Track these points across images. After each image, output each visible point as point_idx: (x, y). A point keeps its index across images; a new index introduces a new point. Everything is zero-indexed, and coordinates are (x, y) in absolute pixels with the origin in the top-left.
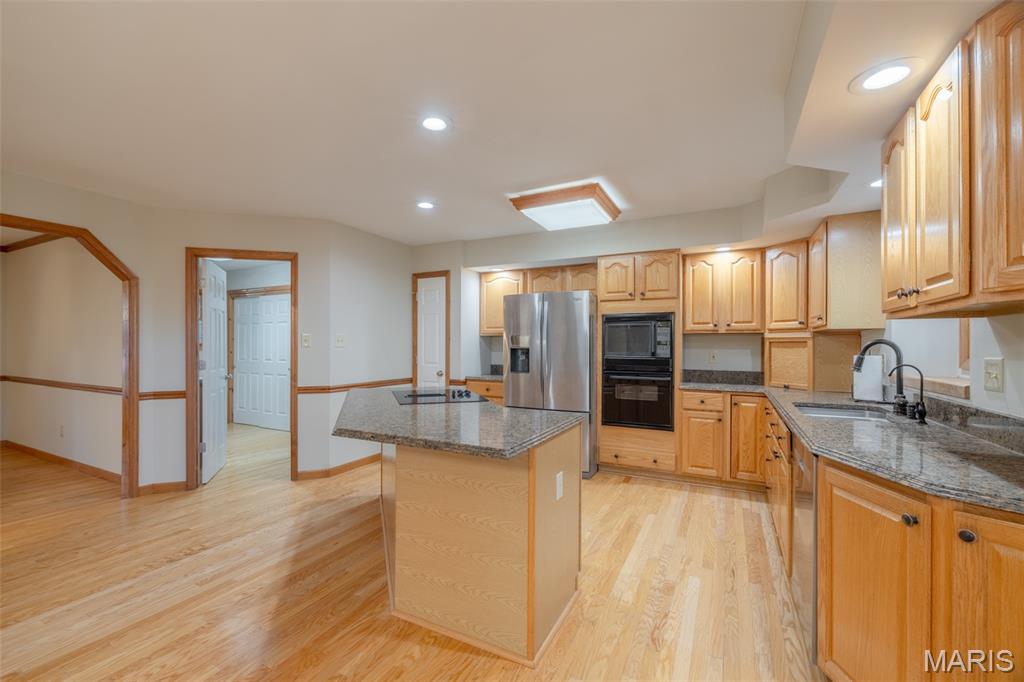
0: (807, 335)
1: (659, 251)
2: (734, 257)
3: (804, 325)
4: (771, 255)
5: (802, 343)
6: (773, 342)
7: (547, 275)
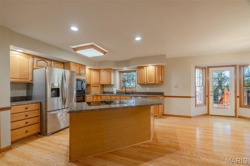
1: (83, 65)
2: (88, 69)
5: (99, 86)
6: (93, 86)
7: (44, 61)
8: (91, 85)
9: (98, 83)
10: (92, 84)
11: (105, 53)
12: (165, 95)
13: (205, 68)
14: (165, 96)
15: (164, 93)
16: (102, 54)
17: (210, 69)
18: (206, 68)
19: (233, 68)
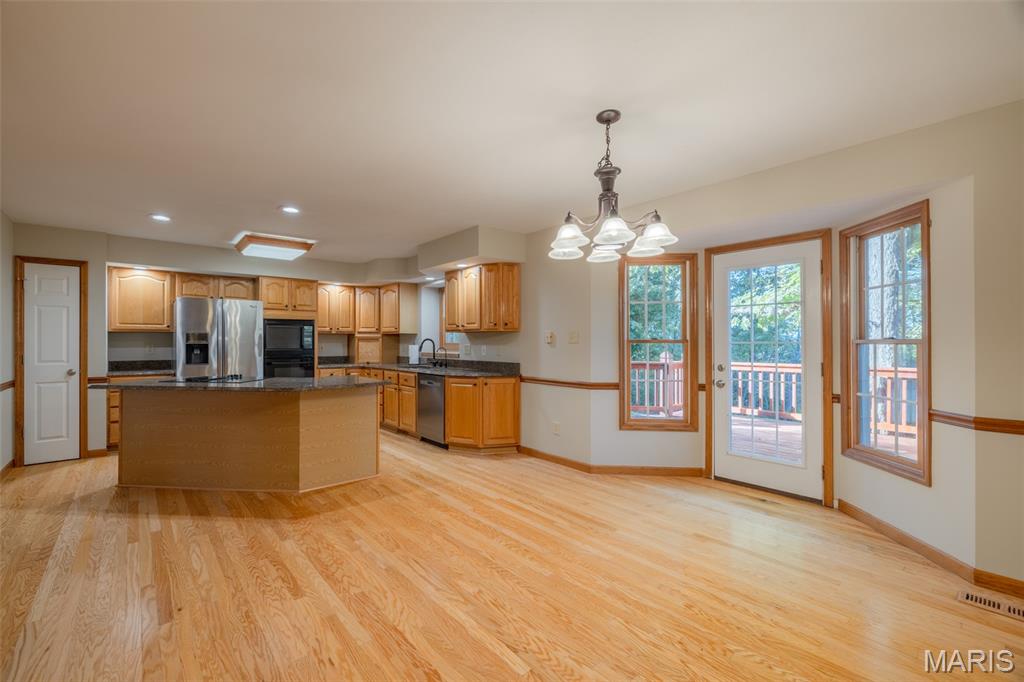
0: (379, 335)
1: (303, 280)
2: (341, 289)
3: (378, 330)
4: (358, 291)
5: (377, 339)
6: (360, 339)
7: (199, 281)
8: (357, 335)
9: (374, 330)
10: (359, 333)
11: (307, 246)
12: (524, 373)
13: (693, 257)
14: (522, 379)
15: (518, 364)
16: (304, 252)
17: (717, 259)
18: (696, 255)
19: (817, 244)
